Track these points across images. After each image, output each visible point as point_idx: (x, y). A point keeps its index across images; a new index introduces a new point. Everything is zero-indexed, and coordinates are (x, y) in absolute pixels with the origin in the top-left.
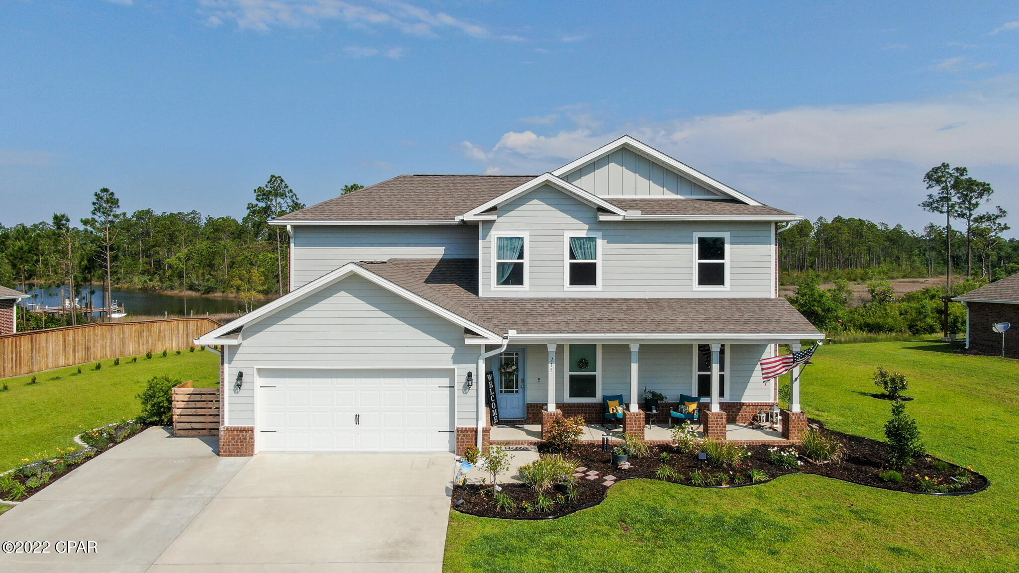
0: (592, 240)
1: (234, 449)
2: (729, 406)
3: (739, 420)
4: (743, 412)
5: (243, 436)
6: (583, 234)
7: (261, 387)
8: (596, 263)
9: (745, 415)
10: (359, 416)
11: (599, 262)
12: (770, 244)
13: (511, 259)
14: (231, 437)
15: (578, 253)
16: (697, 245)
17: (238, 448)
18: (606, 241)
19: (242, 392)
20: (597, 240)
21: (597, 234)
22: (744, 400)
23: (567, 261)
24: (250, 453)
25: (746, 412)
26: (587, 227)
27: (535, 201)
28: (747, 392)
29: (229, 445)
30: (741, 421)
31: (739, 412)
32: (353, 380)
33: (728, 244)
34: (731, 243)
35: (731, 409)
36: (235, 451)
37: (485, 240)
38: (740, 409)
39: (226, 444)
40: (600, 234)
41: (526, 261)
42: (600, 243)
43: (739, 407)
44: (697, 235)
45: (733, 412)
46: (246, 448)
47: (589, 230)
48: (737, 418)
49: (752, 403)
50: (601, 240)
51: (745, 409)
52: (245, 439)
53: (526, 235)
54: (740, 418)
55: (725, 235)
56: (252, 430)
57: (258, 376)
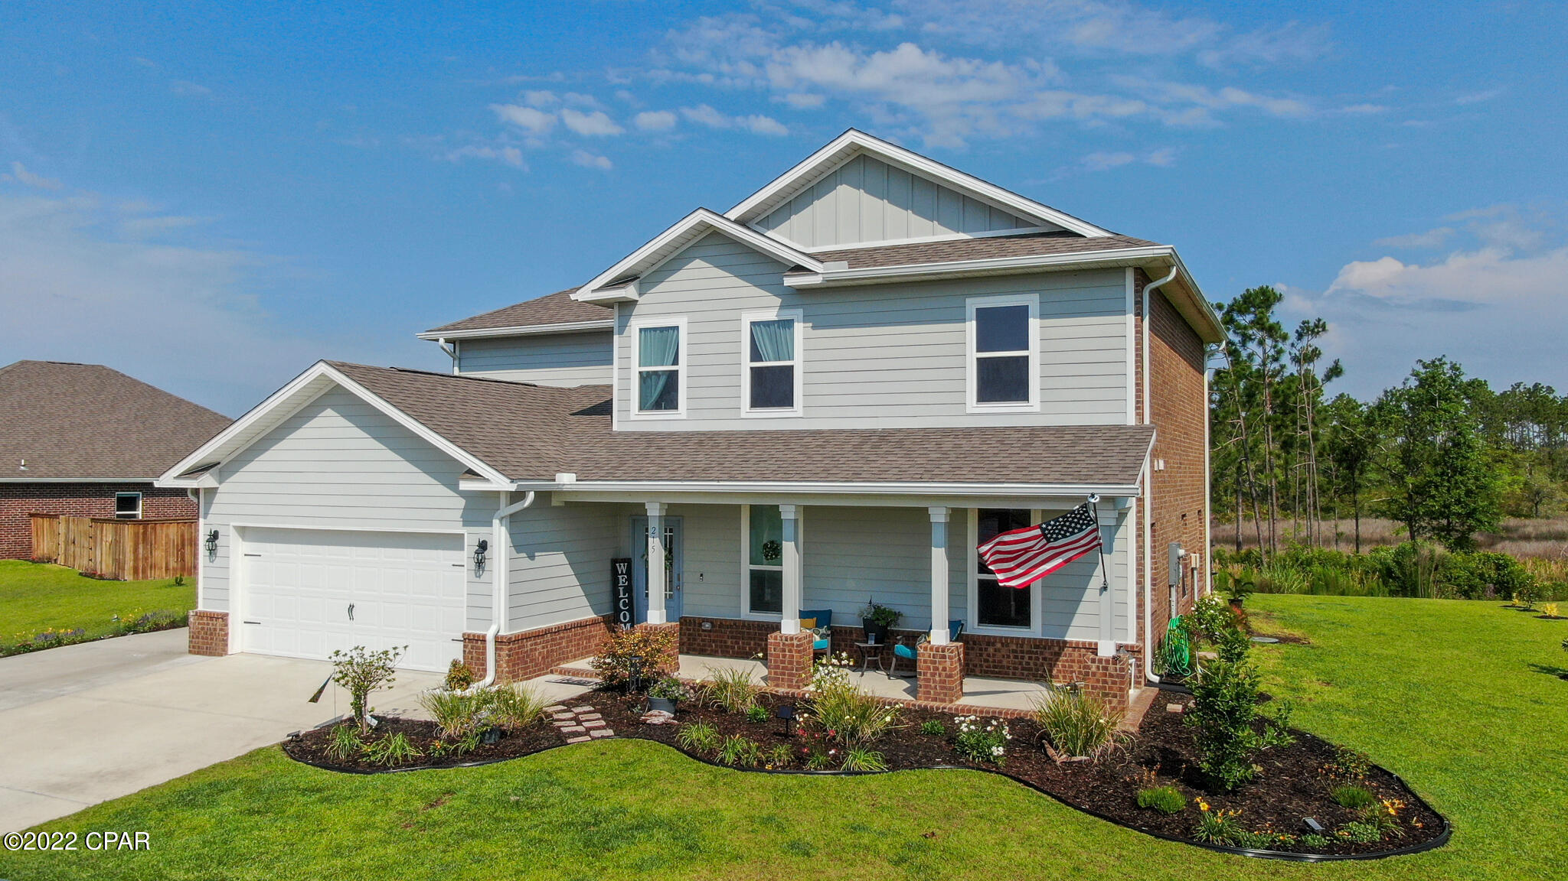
0: (788, 324)
1: (203, 643)
2: (1037, 647)
3: (1057, 677)
4: (1067, 661)
5: (213, 624)
6: (771, 315)
7: (245, 555)
8: (793, 366)
9: (1071, 667)
10: (353, 606)
11: (798, 363)
12: (1123, 312)
13: (663, 365)
14: (200, 626)
15: (765, 347)
16: (974, 323)
17: (207, 643)
18: (811, 325)
19: (218, 561)
20: (796, 324)
21: (797, 314)
22: (1071, 637)
23: (747, 365)
24: (220, 651)
25: (1073, 661)
26: (778, 301)
27: (698, 263)
28: (1077, 620)
29: (198, 638)
30: (1061, 678)
31: (1057, 660)
32: (347, 549)
33: (1034, 317)
34: (1043, 316)
35: (1042, 653)
36: (205, 647)
37: (622, 334)
38: (1058, 654)
39: (195, 636)
40: (800, 312)
41: (682, 368)
42: (799, 329)
43: (1057, 649)
44: (974, 303)
45: (1045, 659)
46: (216, 644)
47: (781, 307)
48: (1054, 672)
49: (1084, 643)
50: (802, 324)
51: (1070, 655)
52: (215, 629)
53: (682, 322)
54: (1059, 671)
55: (1031, 301)
56: (224, 617)
57: (241, 540)
